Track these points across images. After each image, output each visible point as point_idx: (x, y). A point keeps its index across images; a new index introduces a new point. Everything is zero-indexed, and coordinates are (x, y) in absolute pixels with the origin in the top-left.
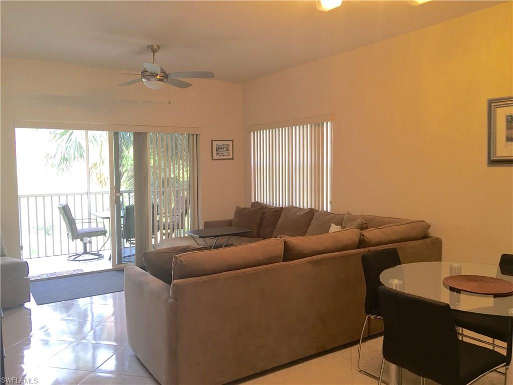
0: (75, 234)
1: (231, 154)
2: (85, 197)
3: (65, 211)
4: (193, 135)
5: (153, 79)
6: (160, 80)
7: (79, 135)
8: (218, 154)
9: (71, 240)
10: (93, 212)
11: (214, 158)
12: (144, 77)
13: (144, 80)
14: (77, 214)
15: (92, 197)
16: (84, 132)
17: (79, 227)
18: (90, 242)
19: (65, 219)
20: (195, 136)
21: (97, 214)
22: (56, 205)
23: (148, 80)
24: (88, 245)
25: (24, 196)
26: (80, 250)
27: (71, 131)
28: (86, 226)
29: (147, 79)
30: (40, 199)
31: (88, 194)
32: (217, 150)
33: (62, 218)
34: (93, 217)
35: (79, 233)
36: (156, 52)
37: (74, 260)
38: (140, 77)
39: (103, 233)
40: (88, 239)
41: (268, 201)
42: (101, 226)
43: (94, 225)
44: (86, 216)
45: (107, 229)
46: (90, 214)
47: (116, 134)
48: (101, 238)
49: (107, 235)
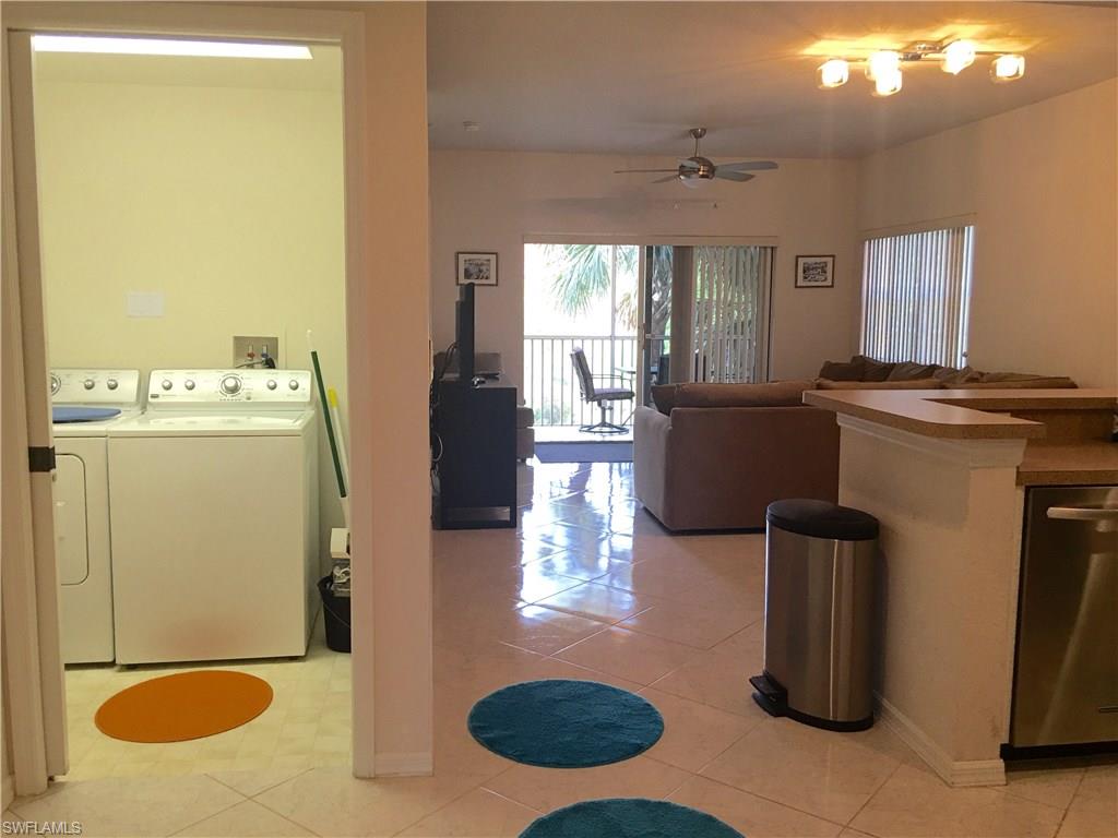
0: (590, 394)
1: (830, 278)
2: (607, 343)
3: (579, 359)
4: (765, 248)
5: (694, 176)
6: (703, 176)
7: (604, 251)
8: (805, 278)
9: (585, 402)
10: (618, 364)
11: (799, 284)
12: (682, 173)
13: (682, 177)
14: (595, 367)
15: (618, 343)
16: (610, 247)
17: (597, 384)
18: (611, 409)
19: (578, 373)
20: (769, 251)
21: (624, 369)
22: (569, 350)
23: (688, 176)
24: (608, 412)
25: (529, 338)
26: (597, 420)
27: (591, 246)
28: (607, 385)
29: (685, 175)
30: (548, 343)
31: (613, 338)
32: (804, 272)
33: (575, 371)
34: (617, 373)
35: (596, 392)
36: (701, 136)
37: (588, 431)
38: (677, 173)
39: (629, 395)
40: (608, 403)
41: (883, 356)
42: (627, 387)
43: (617, 385)
44: (607, 371)
45: (634, 390)
46: (613, 369)
47: (650, 249)
48: (627, 402)
49: (634, 398)
